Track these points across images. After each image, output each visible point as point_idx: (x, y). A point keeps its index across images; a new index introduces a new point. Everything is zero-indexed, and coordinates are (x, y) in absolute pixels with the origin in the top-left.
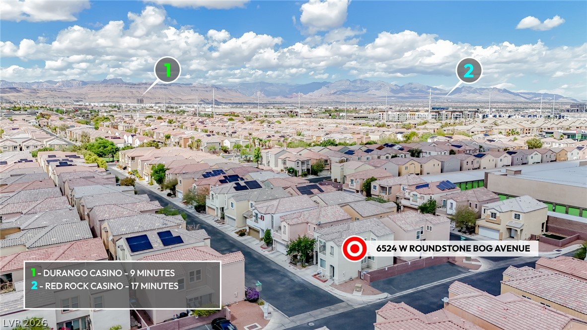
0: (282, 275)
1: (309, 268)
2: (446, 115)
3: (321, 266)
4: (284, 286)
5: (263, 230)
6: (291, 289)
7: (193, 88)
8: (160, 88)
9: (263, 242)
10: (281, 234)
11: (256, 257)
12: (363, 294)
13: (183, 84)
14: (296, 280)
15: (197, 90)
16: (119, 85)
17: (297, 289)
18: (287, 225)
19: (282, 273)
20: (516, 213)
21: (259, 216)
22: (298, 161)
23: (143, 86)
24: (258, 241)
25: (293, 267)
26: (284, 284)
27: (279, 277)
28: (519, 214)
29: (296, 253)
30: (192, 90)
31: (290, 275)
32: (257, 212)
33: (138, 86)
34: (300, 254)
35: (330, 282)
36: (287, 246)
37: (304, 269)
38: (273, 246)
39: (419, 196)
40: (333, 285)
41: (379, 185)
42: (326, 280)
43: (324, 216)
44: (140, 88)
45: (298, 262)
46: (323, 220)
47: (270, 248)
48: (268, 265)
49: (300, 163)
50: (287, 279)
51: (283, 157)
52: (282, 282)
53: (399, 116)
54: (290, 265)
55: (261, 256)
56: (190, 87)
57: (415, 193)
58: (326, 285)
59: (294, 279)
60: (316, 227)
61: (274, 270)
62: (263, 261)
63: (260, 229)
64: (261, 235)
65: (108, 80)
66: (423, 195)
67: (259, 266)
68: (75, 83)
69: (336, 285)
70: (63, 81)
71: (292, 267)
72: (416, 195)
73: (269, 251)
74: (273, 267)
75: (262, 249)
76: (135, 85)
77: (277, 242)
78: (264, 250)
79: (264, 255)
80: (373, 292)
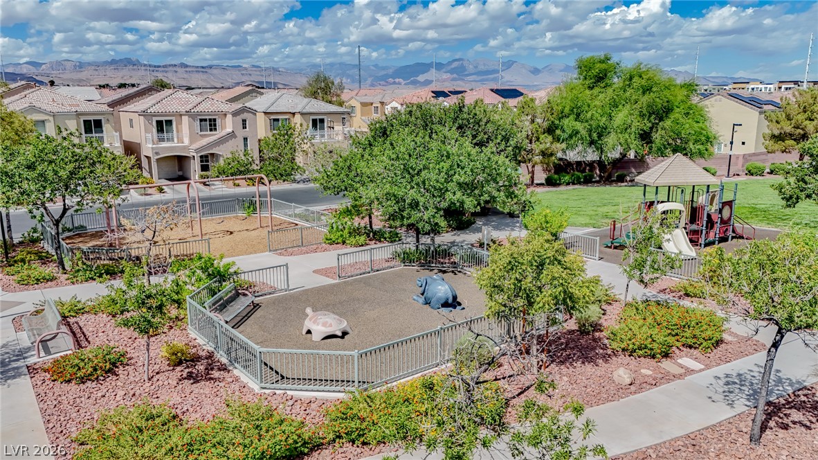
7: (243, 72)
8: (197, 71)
13: (228, 66)
15: (250, 75)
16: (135, 67)
23: (171, 68)
30: (243, 74)
33: (163, 69)
44: (166, 72)
56: (239, 70)
65: (118, 61)
68: (68, 65)
70: (51, 62)
76: (159, 67)
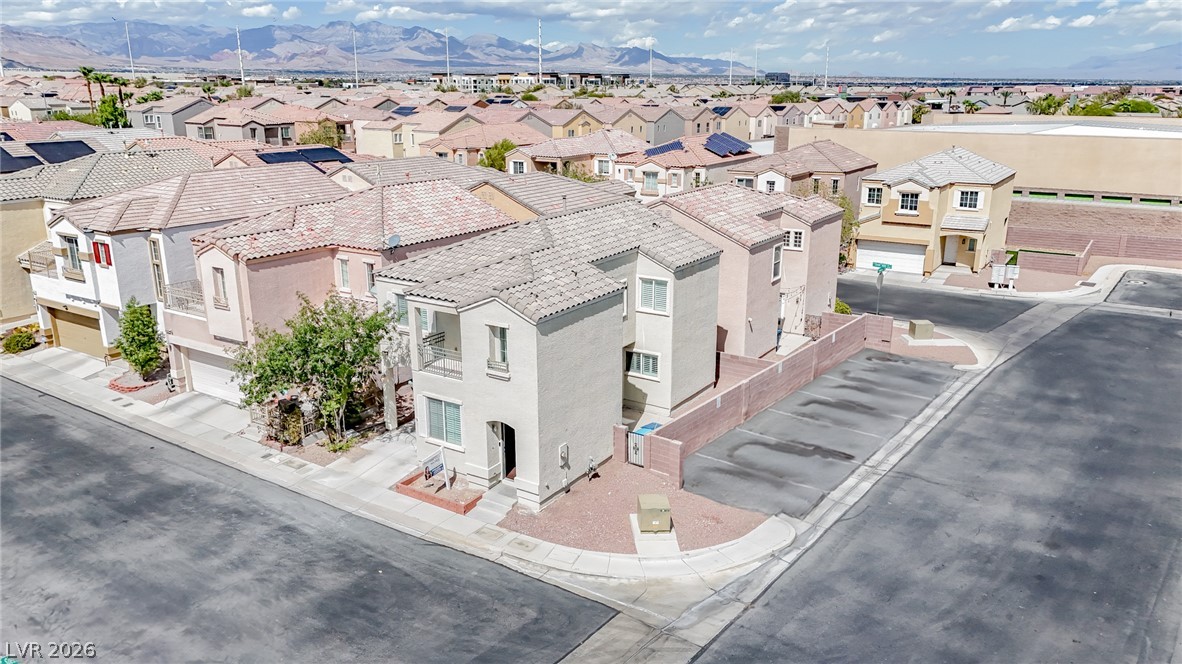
0: (226, 512)
1: (369, 453)
2: (572, 82)
3: (436, 431)
4: (244, 576)
5: (112, 311)
6: (294, 587)
9: (123, 367)
10: (204, 313)
11: (78, 435)
12: (686, 545)
14: (309, 525)
17: (330, 581)
18: (228, 265)
19: (223, 500)
20: (965, 189)
21: (84, 246)
22: (253, 126)
24: (97, 365)
25: (285, 456)
26: (242, 563)
27: (214, 527)
28: (974, 190)
29: (292, 391)
31: (274, 501)
32: (71, 230)
34: (317, 390)
35: (495, 507)
36: (243, 367)
37: (342, 460)
38: (173, 373)
39: (663, 174)
40: (515, 520)
41: (533, 159)
42: (470, 498)
43: (403, 218)
45: (307, 430)
46: (408, 234)
47: (161, 385)
48: (145, 467)
49: (260, 131)
50: (261, 530)
51: (202, 118)
52: (236, 551)
53: (477, 84)
54: (266, 450)
55: (109, 427)
57: (650, 167)
58: (478, 524)
59: (298, 521)
60: (378, 261)
61: (180, 490)
62: (118, 450)
63: (99, 309)
64: (109, 334)
66: (675, 171)
67: (96, 478)
69: (532, 516)
71: (279, 455)
72: (655, 174)
73: (153, 402)
74: (175, 475)
75: (117, 394)
77: (190, 353)
78: (127, 398)
79: (125, 419)
80: (717, 520)
